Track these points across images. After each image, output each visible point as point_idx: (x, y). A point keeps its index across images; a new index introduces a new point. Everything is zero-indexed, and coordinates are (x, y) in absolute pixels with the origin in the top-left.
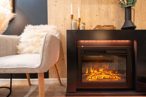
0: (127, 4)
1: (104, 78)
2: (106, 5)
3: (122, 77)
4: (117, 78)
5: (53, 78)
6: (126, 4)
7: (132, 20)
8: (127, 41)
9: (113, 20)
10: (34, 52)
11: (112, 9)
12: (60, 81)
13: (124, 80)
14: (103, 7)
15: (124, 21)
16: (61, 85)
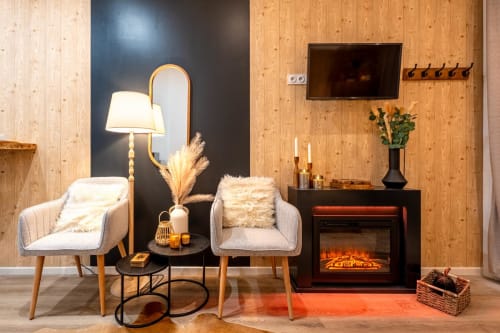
0: (393, 143)
1: (355, 266)
2: (355, 136)
3: (384, 265)
4: (375, 266)
5: (259, 265)
6: (390, 141)
7: (401, 170)
8: (392, 208)
9: (368, 162)
10: (253, 225)
11: (366, 142)
12: (275, 271)
13: (387, 270)
14: (350, 138)
15: (387, 170)
16: (276, 278)
